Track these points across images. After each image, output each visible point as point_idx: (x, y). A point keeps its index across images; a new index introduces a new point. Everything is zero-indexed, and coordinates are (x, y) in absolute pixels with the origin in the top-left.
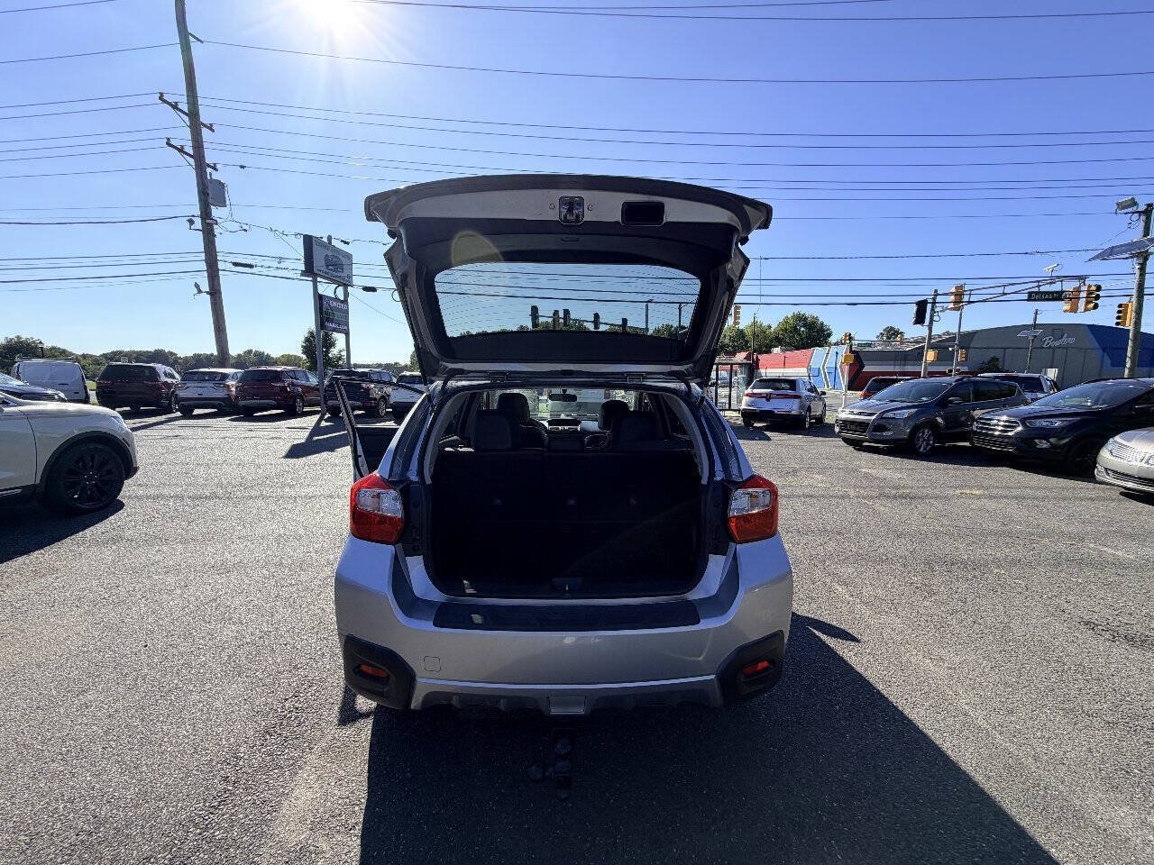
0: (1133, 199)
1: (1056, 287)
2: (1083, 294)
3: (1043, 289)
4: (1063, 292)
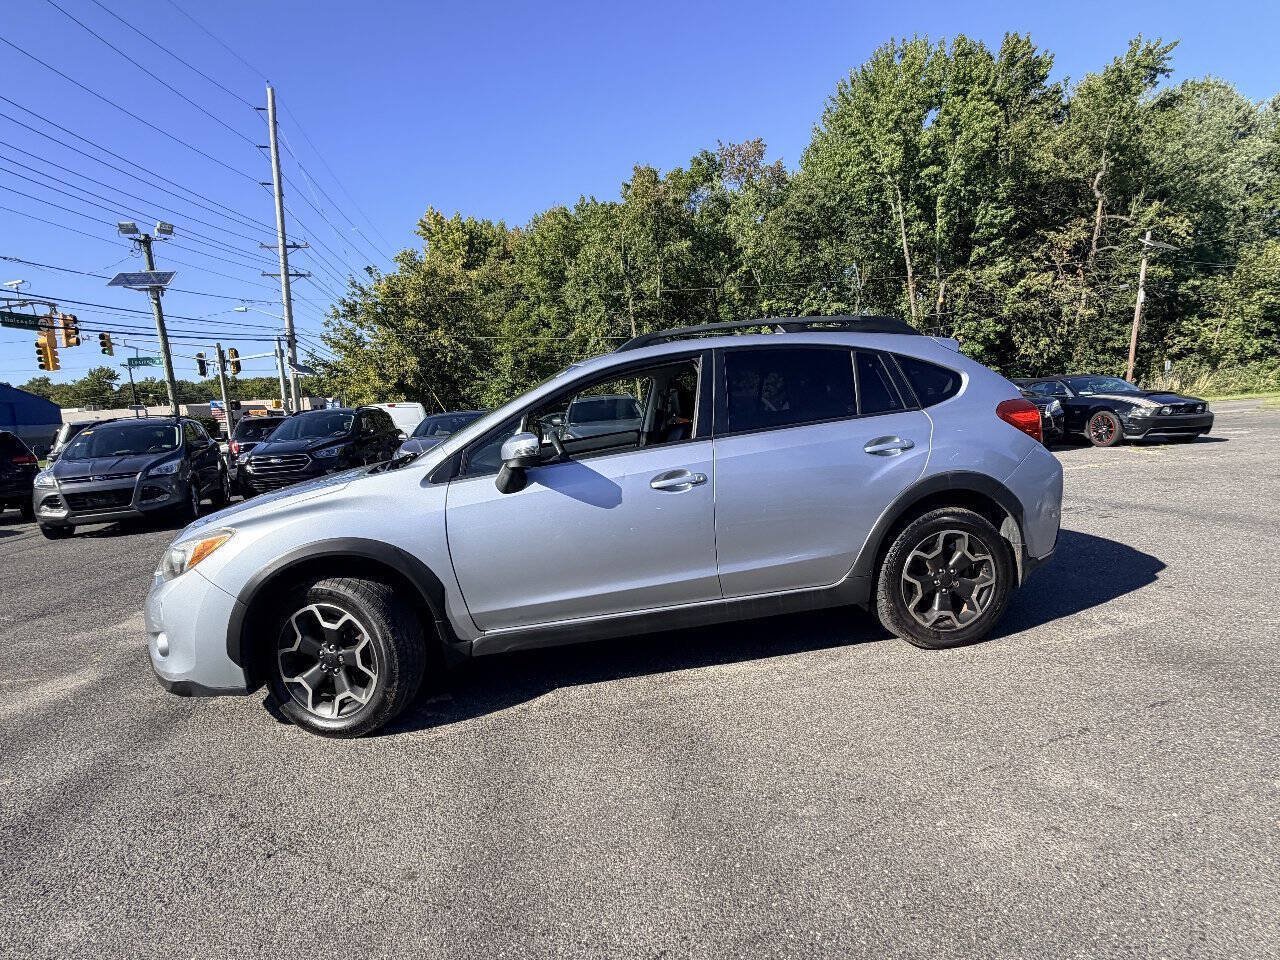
0: (134, 225)
1: (28, 310)
2: (61, 324)
3: (16, 310)
4: (35, 318)
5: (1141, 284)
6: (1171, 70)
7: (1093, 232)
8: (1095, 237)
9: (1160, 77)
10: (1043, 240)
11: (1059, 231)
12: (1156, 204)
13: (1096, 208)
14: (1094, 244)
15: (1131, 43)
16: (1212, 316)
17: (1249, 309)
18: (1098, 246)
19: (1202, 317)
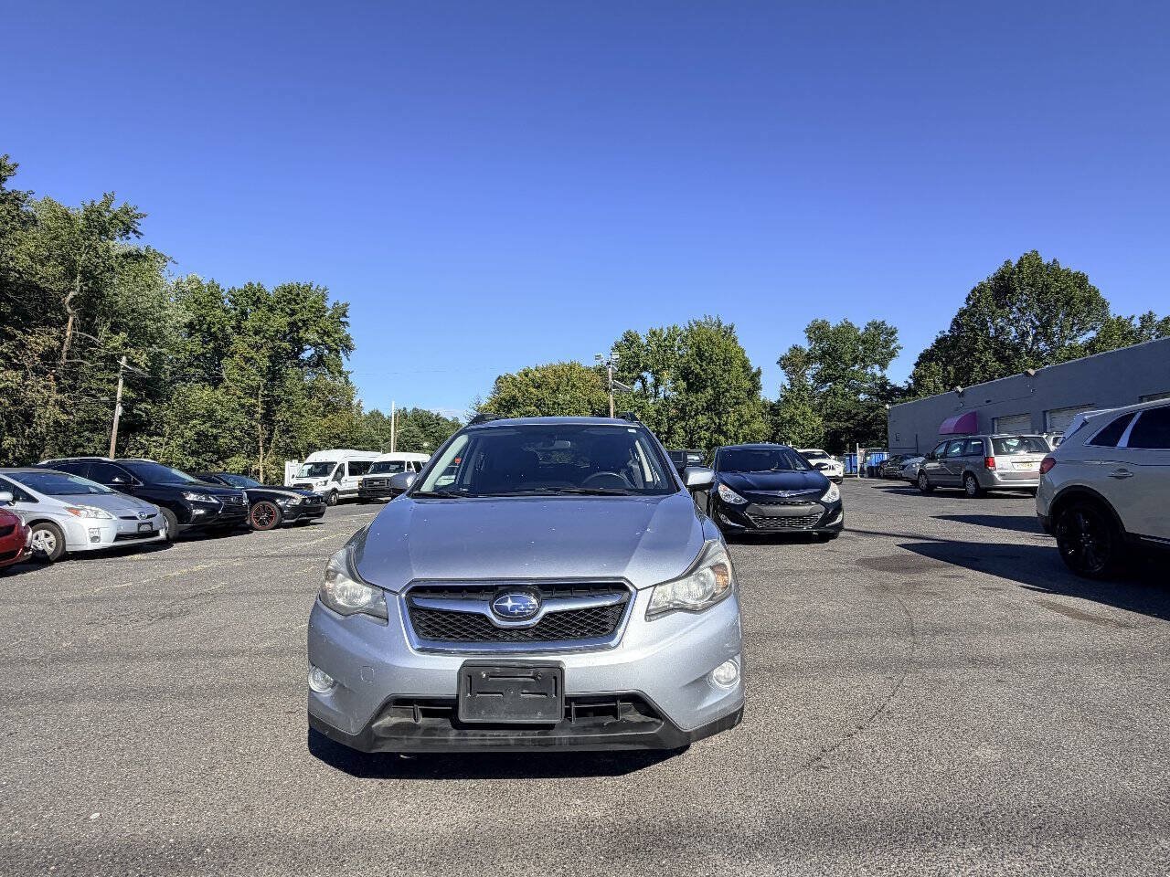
5: (119, 400)
6: (142, 234)
7: (62, 343)
8: (65, 348)
9: (131, 235)
10: (11, 337)
11: (25, 332)
12: (123, 335)
13: (66, 321)
14: (64, 355)
15: (105, 195)
16: (158, 435)
17: (188, 433)
18: (68, 358)
19: (151, 435)
